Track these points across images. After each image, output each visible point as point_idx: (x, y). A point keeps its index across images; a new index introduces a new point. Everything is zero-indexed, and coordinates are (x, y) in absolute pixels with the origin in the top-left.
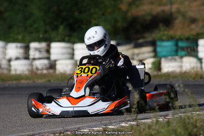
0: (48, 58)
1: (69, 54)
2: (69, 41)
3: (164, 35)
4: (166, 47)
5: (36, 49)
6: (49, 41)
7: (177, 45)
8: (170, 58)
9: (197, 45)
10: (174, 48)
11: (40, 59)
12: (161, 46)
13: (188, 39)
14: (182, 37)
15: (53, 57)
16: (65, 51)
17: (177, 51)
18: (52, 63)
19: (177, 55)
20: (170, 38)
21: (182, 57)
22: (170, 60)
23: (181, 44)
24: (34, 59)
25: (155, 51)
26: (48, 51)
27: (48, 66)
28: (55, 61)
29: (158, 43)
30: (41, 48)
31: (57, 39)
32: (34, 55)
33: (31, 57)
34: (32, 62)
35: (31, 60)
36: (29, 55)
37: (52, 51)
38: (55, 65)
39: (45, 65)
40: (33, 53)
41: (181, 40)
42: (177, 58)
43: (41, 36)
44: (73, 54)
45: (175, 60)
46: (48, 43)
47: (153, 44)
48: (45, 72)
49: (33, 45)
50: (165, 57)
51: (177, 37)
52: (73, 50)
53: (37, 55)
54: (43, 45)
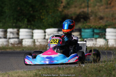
0: (18, 38)
1: (30, 35)
2: (30, 28)
3: (86, 25)
4: (87, 32)
5: (11, 32)
6: (19, 28)
7: (93, 31)
8: (89, 39)
9: (105, 32)
10: (92, 33)
11: (13, 38)
12: (84, 32)
13: (100, 28)
14: (96, 27)
15: (21, 37)
16: (28, 34)
17: (93, 35)
18: (20, 40)
19: (93, 37)
20: (90, 28)
21: (96, 39)
22: (89, 40)
23: (96, 31)
24: (10, 38)
25: (80, 35)
26: (18, 34)
27: (18, 42)
28: (22, 39)
29: (83, 30)
30: (14, 32)
31: (23, 27)
32: (10, 36)
33: (8, 37)
34: (8, 40)
35: (8, 39)
36: (7, 36)
37: (20, 34)
38: (22, 42)
39: (16, 42)
40: (9, 35)
41: (96, 28)
42: (93, 39)
43: (14, 25)
44: (33, 36)
45: (92, 40)
46: (18, 29)
47: (80, 30)
48: (16, 45)
49: (9, 30)
50: (86, 38)
51: (94, 27)
52: (33, 33)
53: (12, 36)
54: (15, 30)
